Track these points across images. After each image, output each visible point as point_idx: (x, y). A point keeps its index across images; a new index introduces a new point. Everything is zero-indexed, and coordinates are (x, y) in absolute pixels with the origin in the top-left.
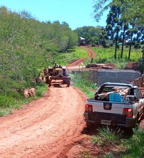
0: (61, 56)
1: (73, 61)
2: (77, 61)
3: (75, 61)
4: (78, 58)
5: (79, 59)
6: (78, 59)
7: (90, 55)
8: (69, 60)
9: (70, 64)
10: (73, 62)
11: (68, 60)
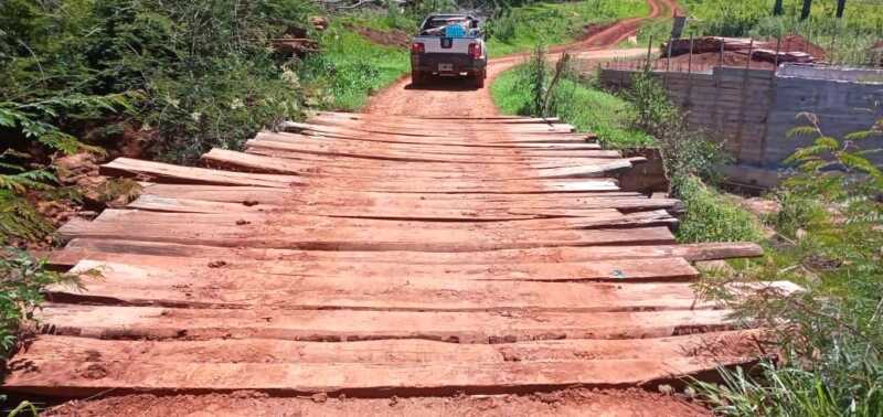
0: (544, 10)
1: (593, 30)
2: (609, 31)
3: (601, 30)
4: (614, 20)
5: (618, 21)
6: (614, 24)
7: (656, 9)
8: (577, 26)
9: (578, 40)
10: (591, 34)
11: (570, 23)
